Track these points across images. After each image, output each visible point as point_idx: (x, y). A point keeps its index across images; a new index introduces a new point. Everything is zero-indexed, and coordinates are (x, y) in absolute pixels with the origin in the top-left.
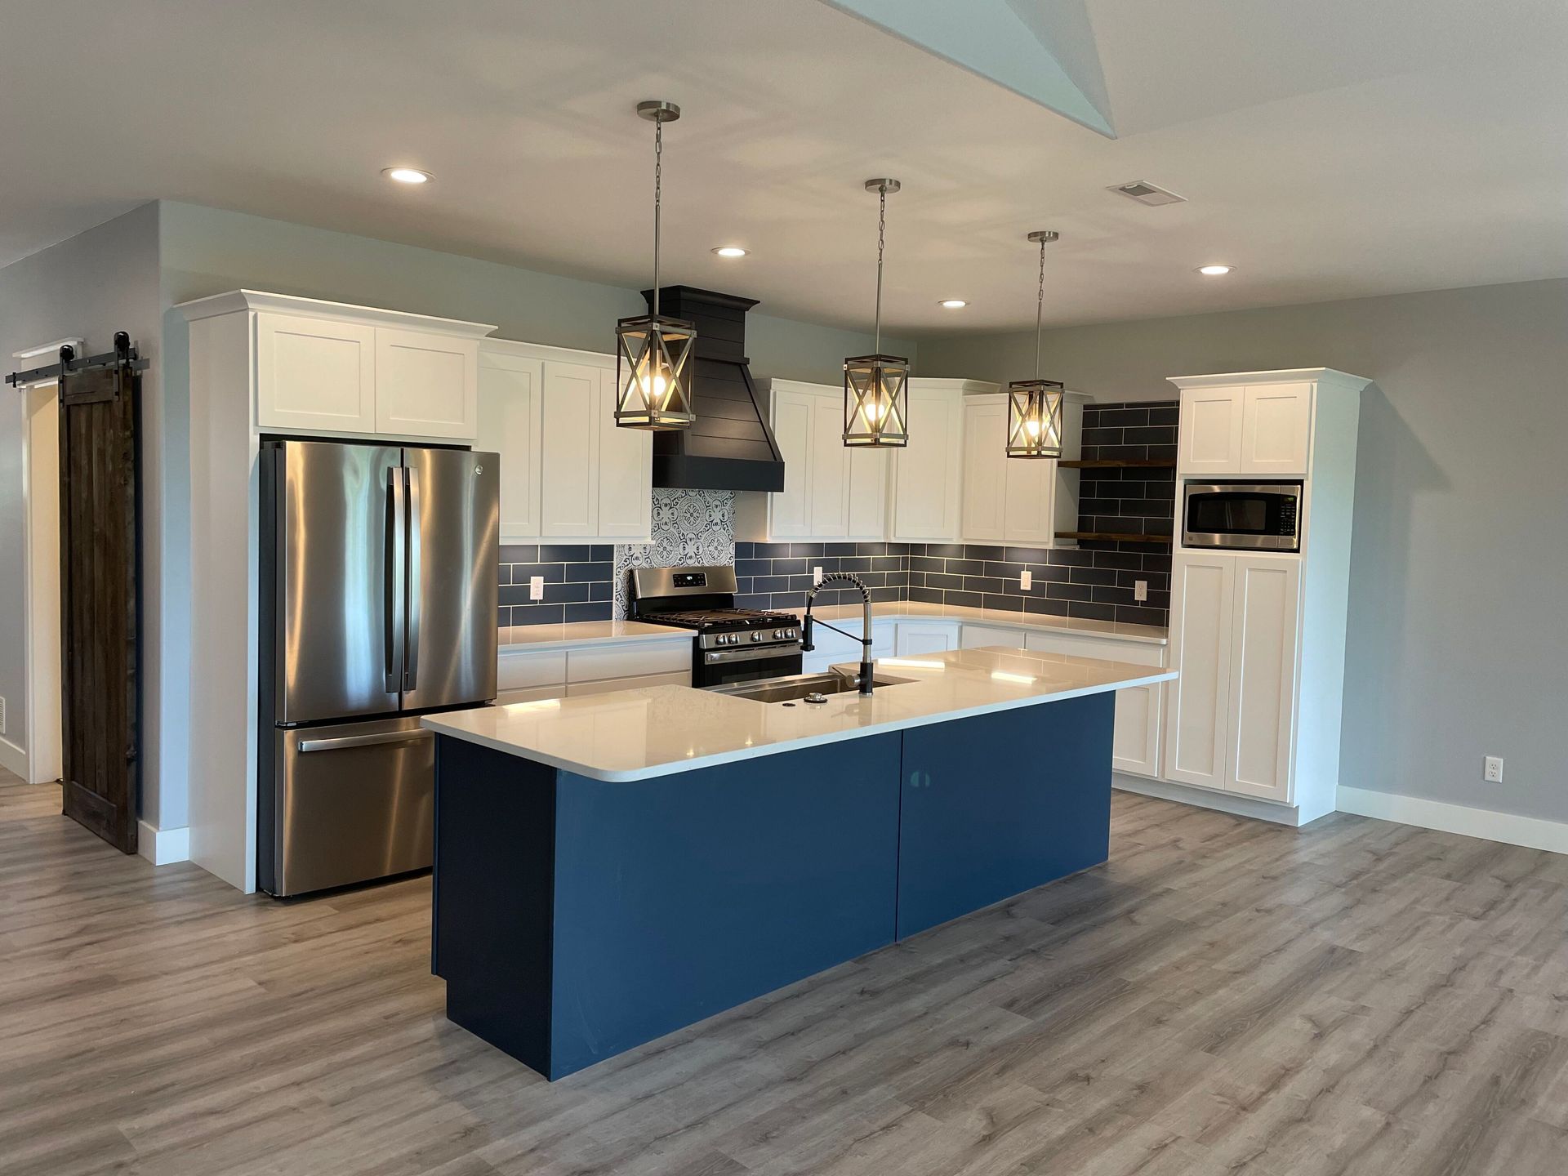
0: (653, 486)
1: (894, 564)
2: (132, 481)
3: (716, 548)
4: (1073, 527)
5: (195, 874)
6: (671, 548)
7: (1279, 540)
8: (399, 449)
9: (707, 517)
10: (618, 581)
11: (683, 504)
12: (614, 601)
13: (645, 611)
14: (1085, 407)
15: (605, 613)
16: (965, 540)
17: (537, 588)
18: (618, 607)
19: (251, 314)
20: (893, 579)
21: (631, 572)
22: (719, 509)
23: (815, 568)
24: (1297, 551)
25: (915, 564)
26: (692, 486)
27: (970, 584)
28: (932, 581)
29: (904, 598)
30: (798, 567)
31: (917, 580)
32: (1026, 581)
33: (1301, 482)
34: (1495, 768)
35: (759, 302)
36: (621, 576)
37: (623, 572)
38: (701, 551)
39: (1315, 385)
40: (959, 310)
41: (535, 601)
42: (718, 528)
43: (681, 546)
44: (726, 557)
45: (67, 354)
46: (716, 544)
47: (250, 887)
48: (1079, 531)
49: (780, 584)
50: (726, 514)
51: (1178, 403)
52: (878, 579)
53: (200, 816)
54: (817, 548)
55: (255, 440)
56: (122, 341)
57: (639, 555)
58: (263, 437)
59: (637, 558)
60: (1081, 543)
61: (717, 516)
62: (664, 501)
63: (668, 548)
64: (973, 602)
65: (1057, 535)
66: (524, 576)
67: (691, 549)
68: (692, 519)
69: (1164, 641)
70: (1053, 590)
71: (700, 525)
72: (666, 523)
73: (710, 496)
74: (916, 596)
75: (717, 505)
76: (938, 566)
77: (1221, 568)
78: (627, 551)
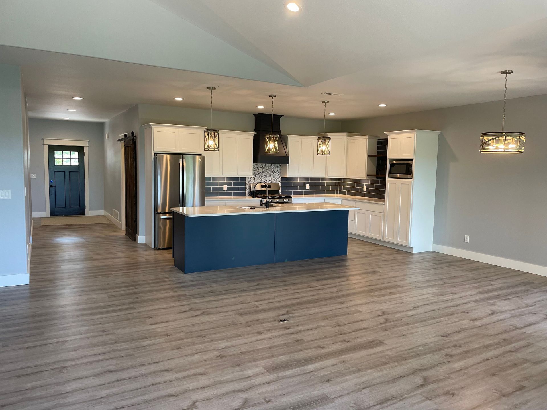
0: (253, 163)
1: (334, 184)
2: (135, 163)
3: (275, 179)
4: (375, 173)
5: (146, 246)
6: (262, 179)
7: (409, 176)
8: (182, 155)
9: (273, 171)
10: (247, 186)
11: (265, 167)
12: (246, 191)
13: (254, 194)
14: (378, 140)
15: (244, 194)
16: (347, 177)
17: (225, 187)
18: (247, 193)
19: (152, 128)
20: (332, 188)
21: (250, 184)
22: (276, 169)
23: (307, 185)
24: (412, 179)
25: (341, 184)
26: (268, 163)
27: (353, 189)
28: (344, 188)
29: (337, 193)
30: (302, 184)
31: (340, 188)
32: (365, 188)
33: (412, 160)
34: (467, 238)
35: (283, 116)
36: (248, 185)
37: (248, 184)
38: (271, 179)
39: (416, 134)
40: (334, 116)
41: (225, 191)
42: (276, 173)
43: (265, 178)
44: (279, 181)
45: (126, 135)
46: (275, 178)
47: (153, 247)
48: (377, 174)
49: (296, 188)
50: (278, 170)
51: (388, 139)
52: (329, 188)
53: (147, 234)
54: (307, 179)
55: (153, 154)
56: (133, 133)
57: (253, 180)
58: (155, 153)
59: (252, 181)
60: (377, 178)
61: (276, 170)
62: (260, 167)
63: (261, 179)
64: (353, 194)
65: (368, 175)
66: (222, 185)
67: (268, 179)
68: (268, 171)
69: (384, 203)
70: (372, 191)
71: (271, 172)
72: (260, 172)
73: (273, 165)
74: (341, 193)
75: (276, 168)
76: (345, 184)
77: (396, 183)
78: (249, 179)
